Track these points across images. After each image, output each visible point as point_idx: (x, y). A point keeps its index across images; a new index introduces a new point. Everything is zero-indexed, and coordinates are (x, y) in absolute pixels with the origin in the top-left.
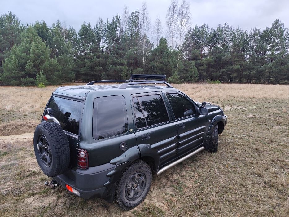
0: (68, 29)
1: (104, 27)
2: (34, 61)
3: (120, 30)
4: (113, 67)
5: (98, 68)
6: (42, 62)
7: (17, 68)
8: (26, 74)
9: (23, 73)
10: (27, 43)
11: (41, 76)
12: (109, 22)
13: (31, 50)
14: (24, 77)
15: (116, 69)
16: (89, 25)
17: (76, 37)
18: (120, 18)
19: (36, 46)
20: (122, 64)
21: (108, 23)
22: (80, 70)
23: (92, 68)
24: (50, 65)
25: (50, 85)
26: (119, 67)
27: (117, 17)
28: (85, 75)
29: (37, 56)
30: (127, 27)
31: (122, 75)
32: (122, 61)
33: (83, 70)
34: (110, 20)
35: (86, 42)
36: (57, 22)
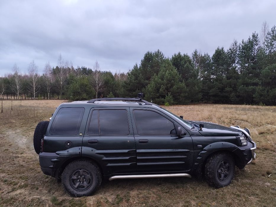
0: (203, 55)
1: (238, 48)
2: (166, 85)
3: (257, 49)
4: (244, 88)
5: (228, 89)
6: (172, 86)
7: (155, 90)
8: (160, 95)
9: (158, 94)
10: (163, 71)
11: (169, 97)
12: (244, 41)
13: (165, 77)
14: (158, 98)
15: (247, 90)
16: (223, 49)
17: (210, 61)
18: (257, 35)
19: (169, 74)
20: (256, 84)
21: (243, 43)
22: (209, 91)
23: (222, 89)
24: (178, 88)
25: (177, 104)
26: (251, 87)
27: (254, 36)
28: (213, 96)
29: (169, 81)
30: (266, 43)
31: (254, 96)
32: (256, 80)
33: (212, 92)
34: (246, 40)
35: (218, 65)
36: (195, 51)
